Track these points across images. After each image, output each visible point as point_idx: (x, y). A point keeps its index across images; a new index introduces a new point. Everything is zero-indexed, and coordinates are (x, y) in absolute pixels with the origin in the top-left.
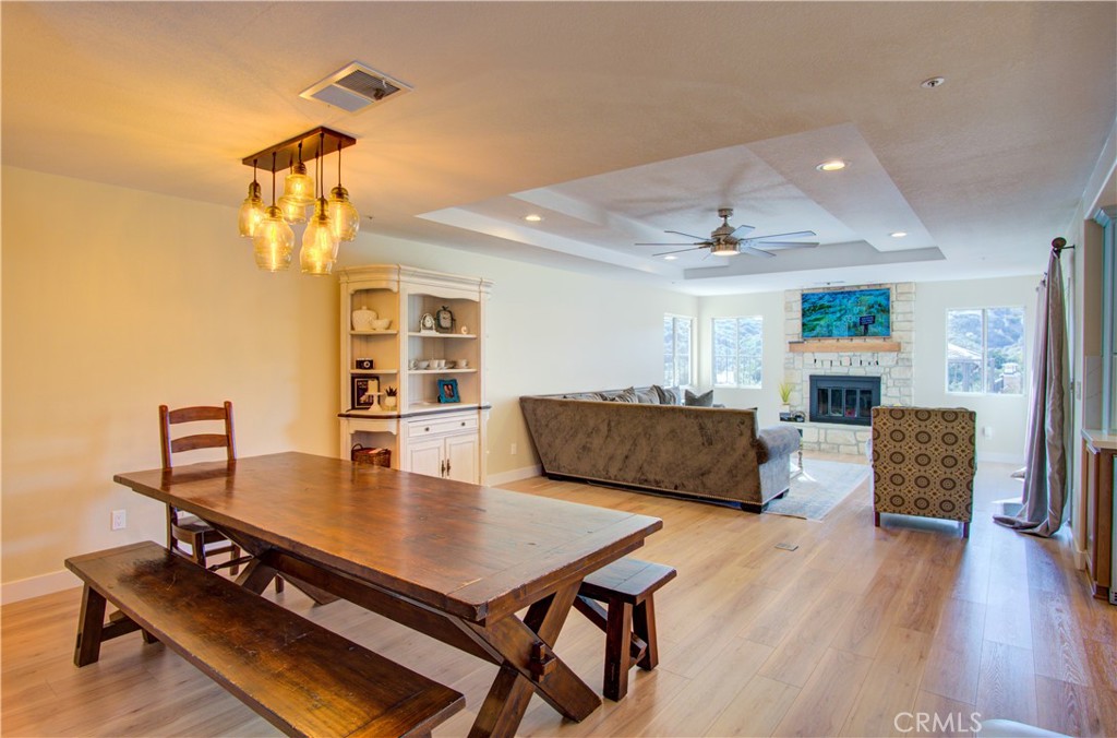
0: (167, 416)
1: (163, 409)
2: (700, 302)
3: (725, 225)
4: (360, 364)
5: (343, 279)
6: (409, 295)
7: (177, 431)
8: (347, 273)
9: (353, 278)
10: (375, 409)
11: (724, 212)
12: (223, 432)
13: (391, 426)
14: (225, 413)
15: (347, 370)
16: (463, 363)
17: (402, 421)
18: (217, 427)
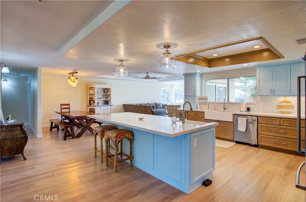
0: (61, 105)
1: (61, 104)
2: (172, 85)
3: (148, 75)
4: (90, 98)
5: (88, 86)
6: (97, 88)
7: (63, 107)
8: (88, 85)
9: (89, 85)
10: (92, 105)
11: (148, 73)
12: (69, 107)
13: (94, 108)
14: (69, 105)
15: (89, 99)
16: (108, 98)
17: (96, 107)
18: (68, 107)
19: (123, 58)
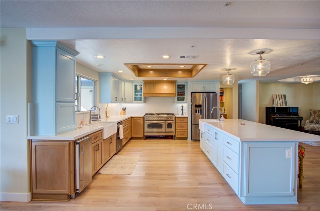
19: (262, 48)
